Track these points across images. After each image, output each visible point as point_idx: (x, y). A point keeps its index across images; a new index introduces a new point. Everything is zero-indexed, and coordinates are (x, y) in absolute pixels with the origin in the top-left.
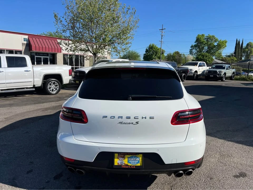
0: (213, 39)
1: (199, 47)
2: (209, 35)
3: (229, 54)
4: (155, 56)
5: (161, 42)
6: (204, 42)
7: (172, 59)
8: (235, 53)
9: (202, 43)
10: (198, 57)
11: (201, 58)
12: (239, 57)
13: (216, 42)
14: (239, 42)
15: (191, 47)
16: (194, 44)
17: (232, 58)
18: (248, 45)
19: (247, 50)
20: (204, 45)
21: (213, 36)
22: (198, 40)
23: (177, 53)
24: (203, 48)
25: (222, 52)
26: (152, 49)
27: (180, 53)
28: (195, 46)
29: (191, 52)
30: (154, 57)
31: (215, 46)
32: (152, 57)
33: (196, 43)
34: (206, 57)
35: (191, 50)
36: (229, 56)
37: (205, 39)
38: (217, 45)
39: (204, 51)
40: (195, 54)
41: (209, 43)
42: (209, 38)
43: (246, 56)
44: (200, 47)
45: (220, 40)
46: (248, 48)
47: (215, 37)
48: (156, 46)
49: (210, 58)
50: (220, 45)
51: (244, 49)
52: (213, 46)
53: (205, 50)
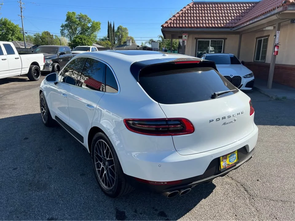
0: (86, 19)
1: (71, 28)
2: (80, 13)
3: (102, 38)
4: (11, 36)
5: (21, 16)
6: (77, 21)
7: (41, 41)
8: (108, 37)
9: (74, 22)
10: (75, 40)
11: (78, 41)
12: (113, 41)
13: (90, 23)
14: (111, 25)
15: (61, 27)
16: (65, 23)
17: (106, 42)
18: (118, 28)
19: (118, 34)
20: (77, 25)
21: (86, 16)
22: (69, 18)
23: (47, 33)
24: (76, 29)
25: (97, 35)
26: (5, 25)
27: (51, 34)
28: (66, 26)
29: (62, 34)
30: (11, 38)
31: (89, 28)
32: (7, 37)
33: (67, 22)
34: (85, 40)
35: (62, 30)
36: (103, 40)
37: (77, 18)
38: (91, 27)
39: (77, 32)
40: (67, 35)
41: (83, 23)
42: (80, 18)
43: (118, 40)
44: (73, 27)
45: (94, 21)
46: (119, 32)
47: (88, 17)
48: (12, 22)
49: (88, 41)
50: (94, 27)
51: (115, 33)
52: (87, 27)
53: (79, 32)
